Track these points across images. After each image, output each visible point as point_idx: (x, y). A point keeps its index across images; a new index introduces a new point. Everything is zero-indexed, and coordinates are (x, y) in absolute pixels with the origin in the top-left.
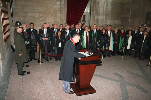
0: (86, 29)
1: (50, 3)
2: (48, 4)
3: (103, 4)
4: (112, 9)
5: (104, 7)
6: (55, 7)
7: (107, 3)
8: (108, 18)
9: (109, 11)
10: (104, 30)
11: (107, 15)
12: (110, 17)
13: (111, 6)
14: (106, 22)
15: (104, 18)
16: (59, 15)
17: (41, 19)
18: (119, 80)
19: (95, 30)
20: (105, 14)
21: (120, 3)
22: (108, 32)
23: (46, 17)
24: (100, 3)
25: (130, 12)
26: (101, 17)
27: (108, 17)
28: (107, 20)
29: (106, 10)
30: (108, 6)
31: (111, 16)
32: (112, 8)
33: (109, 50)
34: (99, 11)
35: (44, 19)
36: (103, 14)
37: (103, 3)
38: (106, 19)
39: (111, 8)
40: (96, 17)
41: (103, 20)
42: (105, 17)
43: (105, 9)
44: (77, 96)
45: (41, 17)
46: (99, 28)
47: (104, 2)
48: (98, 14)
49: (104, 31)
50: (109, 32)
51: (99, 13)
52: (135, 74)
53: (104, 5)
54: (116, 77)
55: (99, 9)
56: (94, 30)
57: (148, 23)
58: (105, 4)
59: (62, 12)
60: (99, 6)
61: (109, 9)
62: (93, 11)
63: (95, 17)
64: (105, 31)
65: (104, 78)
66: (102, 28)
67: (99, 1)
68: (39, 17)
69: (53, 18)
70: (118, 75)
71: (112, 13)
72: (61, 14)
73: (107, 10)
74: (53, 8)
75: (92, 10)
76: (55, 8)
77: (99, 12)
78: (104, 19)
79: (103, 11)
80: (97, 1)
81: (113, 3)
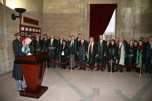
1: (74, 19)
2: (72, 21)
4: (142, 21)
5: (130, 20)
6: (78, 22)
7: (135, 15)
8: (136, 31)
9: (138, 24)
10: (112, 41)
11: (134, 28)
12: (140, 30)
13: (140, 18)
15: (131, 31)
16: (82, 29)
17: (66, 33)
20: (132, 27)
23: (70, 32)
24: (126, 16)
26: (127, 30)
28: (136, 34)
29: (133, 23)
30: (136, 18)
31: (140, 28)
32: (141, 20)
33: (119, 64)
34: (125, 24)
35: (68, 33)
36: (130, 27)
38: (134, 33)
39: (139, 20)
40: (122, 31)
41: (130, 33)
42: (132, 30)
43: (132, 22)
45: (66, 32)
47: (131, 15)
48: (124, 28)
50: (120, 44)
53: (130, 18)
55: (124, 22)
56: (100, 41)
58: (132, 17)
59: (85, 27)
60: (124, 19)
61: (138, 21)
62: (117, 24)
63: (121, 31)
64: (113, 43)
67: (124, 15)
68: (65, 32)
69: (77, 32)
71: (141, 25)
72: (84, 29)
73: (135, 23)
74: (77, 23)
76: (78, 24)
79: (130, 24)
80: (122, 14)
81: (143, 15)
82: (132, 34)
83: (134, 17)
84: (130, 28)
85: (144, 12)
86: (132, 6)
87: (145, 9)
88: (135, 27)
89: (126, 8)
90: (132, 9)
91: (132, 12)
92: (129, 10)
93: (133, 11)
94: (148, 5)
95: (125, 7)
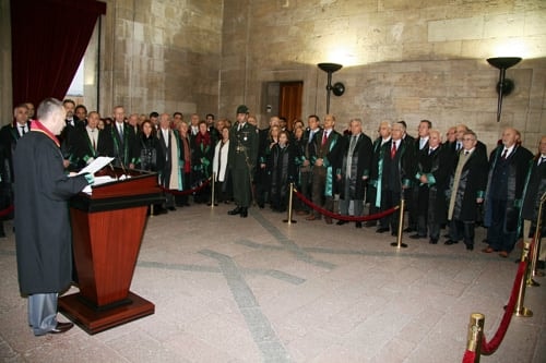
0: (91, 120)
3: (139, 52)
4: (168, 68)
5: (141, 61)
7: (151, 48)
8: (155, 96)
9: (159, 73)
10: (147, 124)
11: (152, 85)
12: (163, 95)
13: (165, 57)
14: (150, 106)
15: (142, 94)
18: (217, 265)
19: (120, 126)
20: (145, 82)
21: (190, 53)
22: (163, 131)
24: (130, 45)
25: (217, 80)
26: (134, 91)
27: (155, 92)
28: (155, 102)
29: (149, 69)
30: (156, 56)
31: (163, 86)
32: (166, 64)
33: (171, 188)
34: (128, 70)
36: (141, 81)
37: (139, 48)
38: (150, 98)
39: (162, 63)
40: (118, 91)
41: (141, 100)
42: (146, 90)
43: (145, 67)
44: (92, 334)
46: (134, 118)
47: (142, 46)
48: (125, 82)
49: (147, 129)
50: (165, 133)
51: (128, 78)
52: (259, 245)
53: (141, 53)
54: (207, 261)
55: (126, 63)
56: (117, 124)
57: (269, 110)
58: (145, 52)
60: (126, 56)
61: (159, 66)
62: (106, 69)
63: (116, 92)
64: (150, 129)
65: (170, 268)
66: (144, 118)
67: (124, 42)
70: (213, 254)
71: (167, 78)
73: (153, 71)
75: (102, 68)
77: (128, 74)
78: (145, 97)
79: (141, 71)
80: (120, 39)
81: (169, 50)
82: (145, 102)
83: (150, 55)
84: (141, 85)
85: (172, 42)
86: (145, 21)
87: (174, 33)
88: (152, 83)
89: (129, 22)
90: (146, 29)
91: (145, 35)
92: (137, 31)
93: (147, 36)
94: (179, 27)
95: (127, 19)
